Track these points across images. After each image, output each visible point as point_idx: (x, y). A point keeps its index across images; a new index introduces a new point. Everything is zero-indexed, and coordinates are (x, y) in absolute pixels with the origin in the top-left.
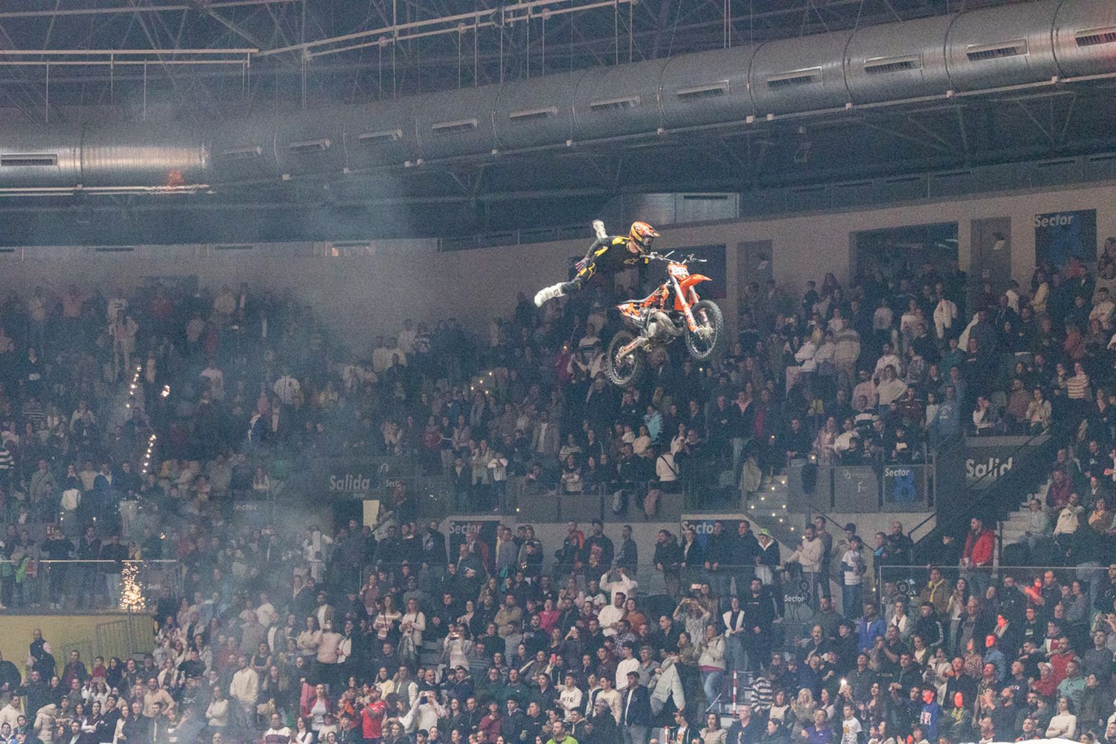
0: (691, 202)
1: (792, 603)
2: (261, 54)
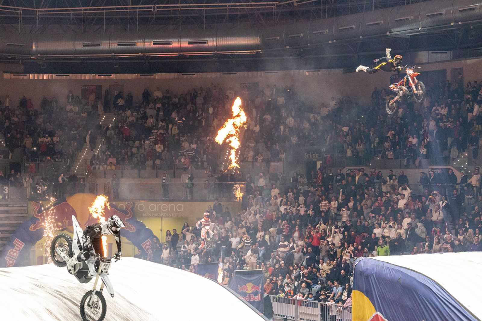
1: (469, 198)
2: (279, 4)
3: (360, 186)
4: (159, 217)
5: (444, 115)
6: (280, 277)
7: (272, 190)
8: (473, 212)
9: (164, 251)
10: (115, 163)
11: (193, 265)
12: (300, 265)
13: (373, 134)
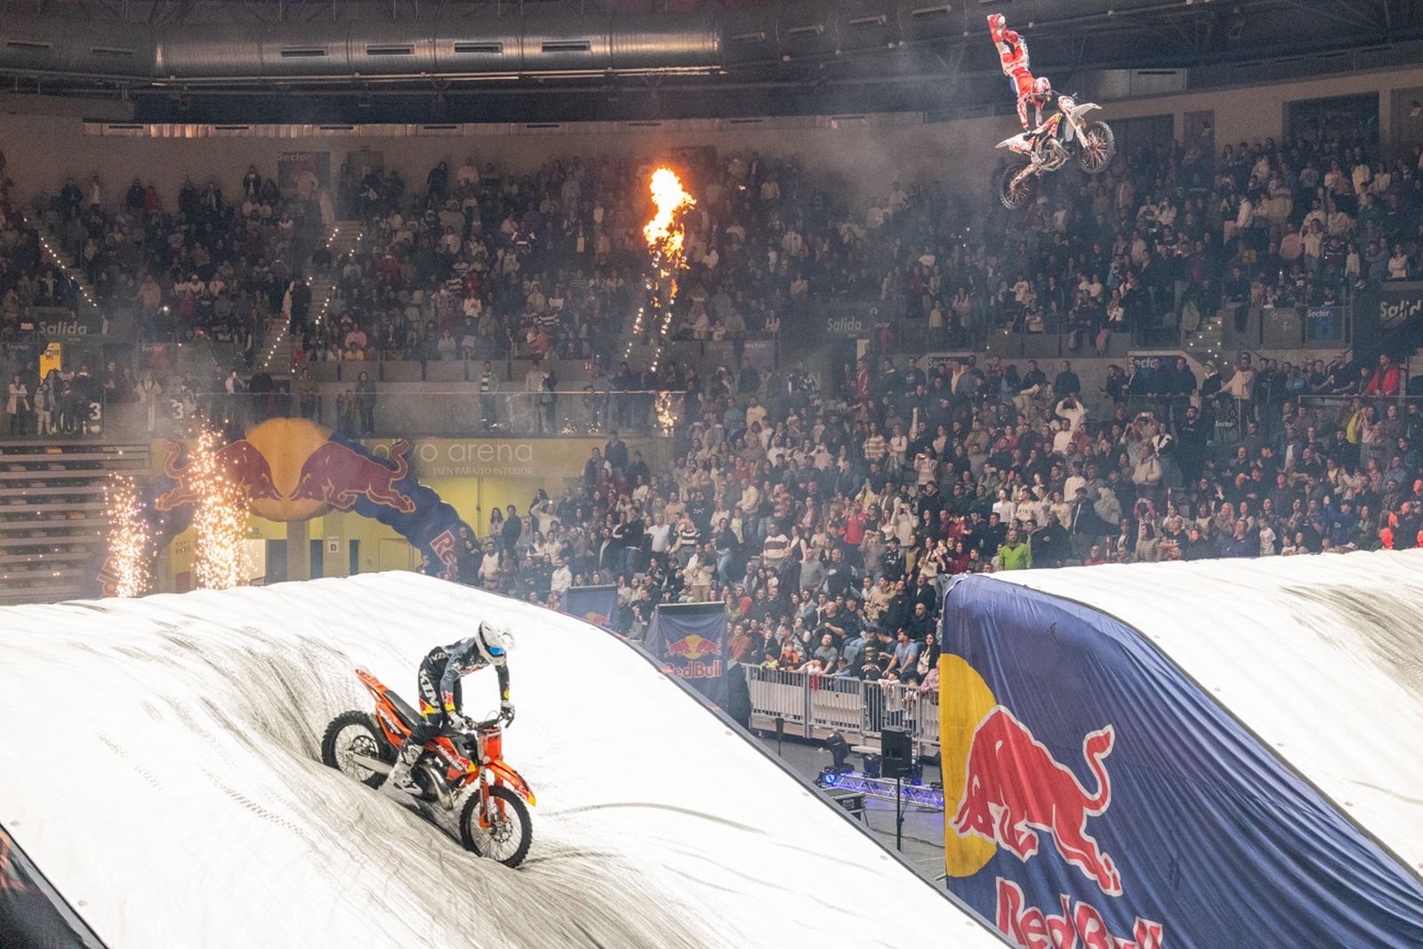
0: (1144, 77)
1: (1223, 428)
3: (961, 400)
4: (474, 475)
5: (1167, 226)
6: (769, 621)
7: (749, 410)
8: (1233, 462)
9: (486, 557)
10: (364, 343)
11: (557, 592)
12: (816, 589)
13: (995, 273)
